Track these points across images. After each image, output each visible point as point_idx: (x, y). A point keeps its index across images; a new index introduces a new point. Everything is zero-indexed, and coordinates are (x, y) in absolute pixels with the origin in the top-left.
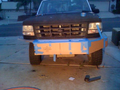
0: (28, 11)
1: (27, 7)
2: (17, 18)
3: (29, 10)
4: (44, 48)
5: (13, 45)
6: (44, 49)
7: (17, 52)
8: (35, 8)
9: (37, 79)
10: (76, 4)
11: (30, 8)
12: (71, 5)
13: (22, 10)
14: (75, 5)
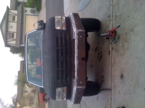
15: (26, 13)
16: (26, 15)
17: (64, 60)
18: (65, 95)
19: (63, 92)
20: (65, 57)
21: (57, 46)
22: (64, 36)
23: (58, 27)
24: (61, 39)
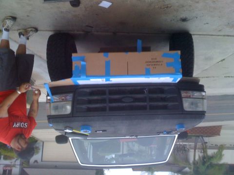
0: (199, 145)
1: (201, 152)
2: (222, 132)
3: (197, 147)
4: (162, 65)
5: (229, 77)
6: (160, 64)
7: (222, 61)
8: (185, 150)
9: (177, 2)
10: (106, 157)
11: (197, 151)
12: (116, 155)
13: (212, 148)
14: (108, 155)
15: (38, 161)
16: (42, 161)
17: (130, 96)
18: (196, 94)
19: (189, 97)
20: (125, 96)
21: (103, 109)
22: (85, 98)
23: (66, 109)
24: (90, 102)
